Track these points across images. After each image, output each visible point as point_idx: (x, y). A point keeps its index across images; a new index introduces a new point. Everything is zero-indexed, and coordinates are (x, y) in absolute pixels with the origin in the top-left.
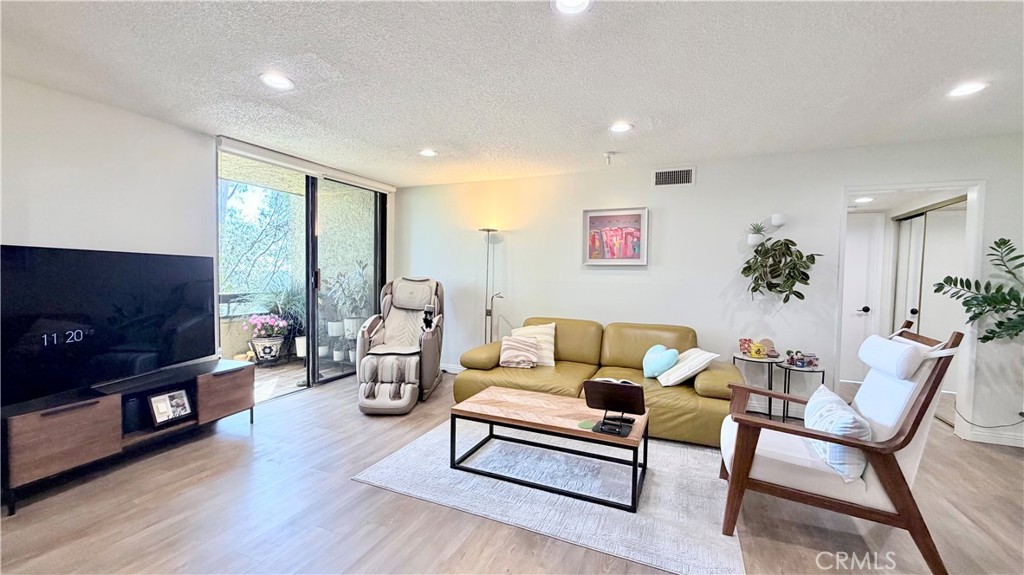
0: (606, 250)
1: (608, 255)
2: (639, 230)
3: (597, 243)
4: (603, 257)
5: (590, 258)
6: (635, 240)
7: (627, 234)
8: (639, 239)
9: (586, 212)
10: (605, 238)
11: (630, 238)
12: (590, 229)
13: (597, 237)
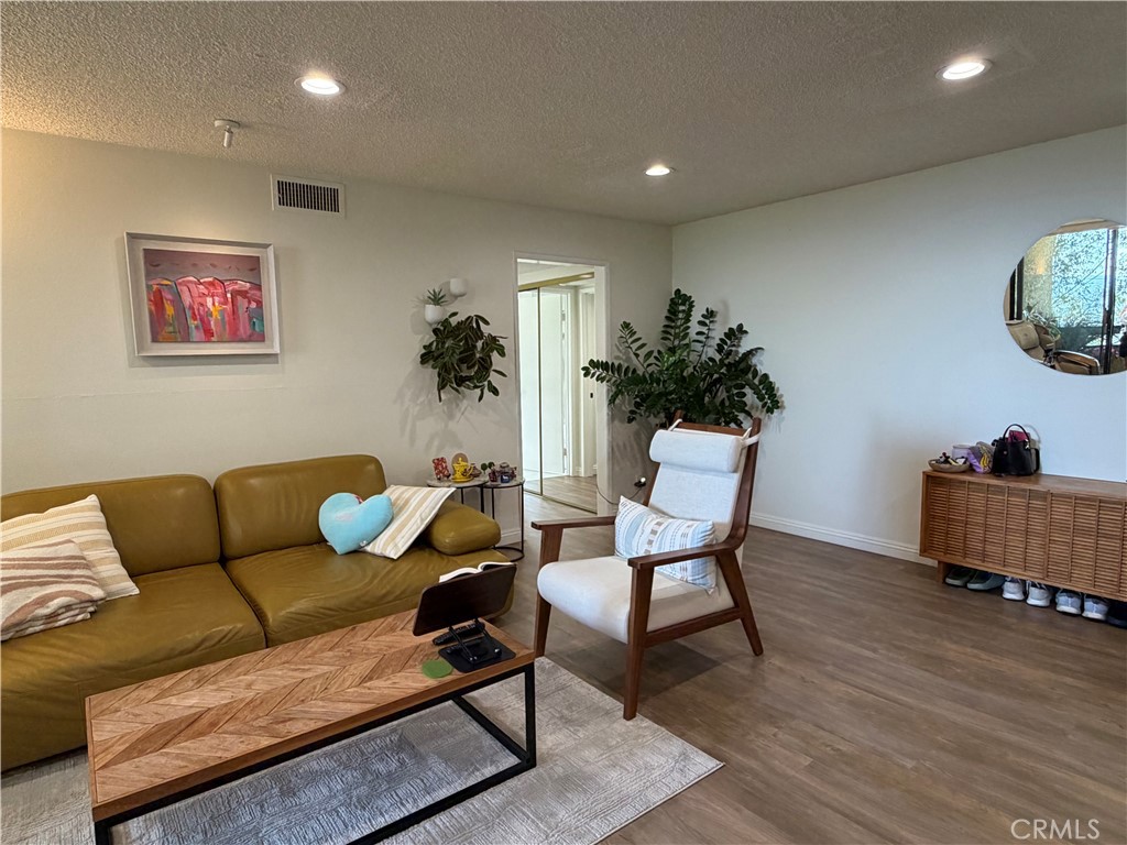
0: (192, 324)
1: (195, 334)
2: (259, 287)
3: (170, 310)
4: (186, 339)
5: (155, 340)
6: (254, 305)
7: (235, 293)
8: (259, 304)
9: (133, 237)
10: (187, 300)
11: (242, 303)
12: (148, 275)
13: (167, 295)
